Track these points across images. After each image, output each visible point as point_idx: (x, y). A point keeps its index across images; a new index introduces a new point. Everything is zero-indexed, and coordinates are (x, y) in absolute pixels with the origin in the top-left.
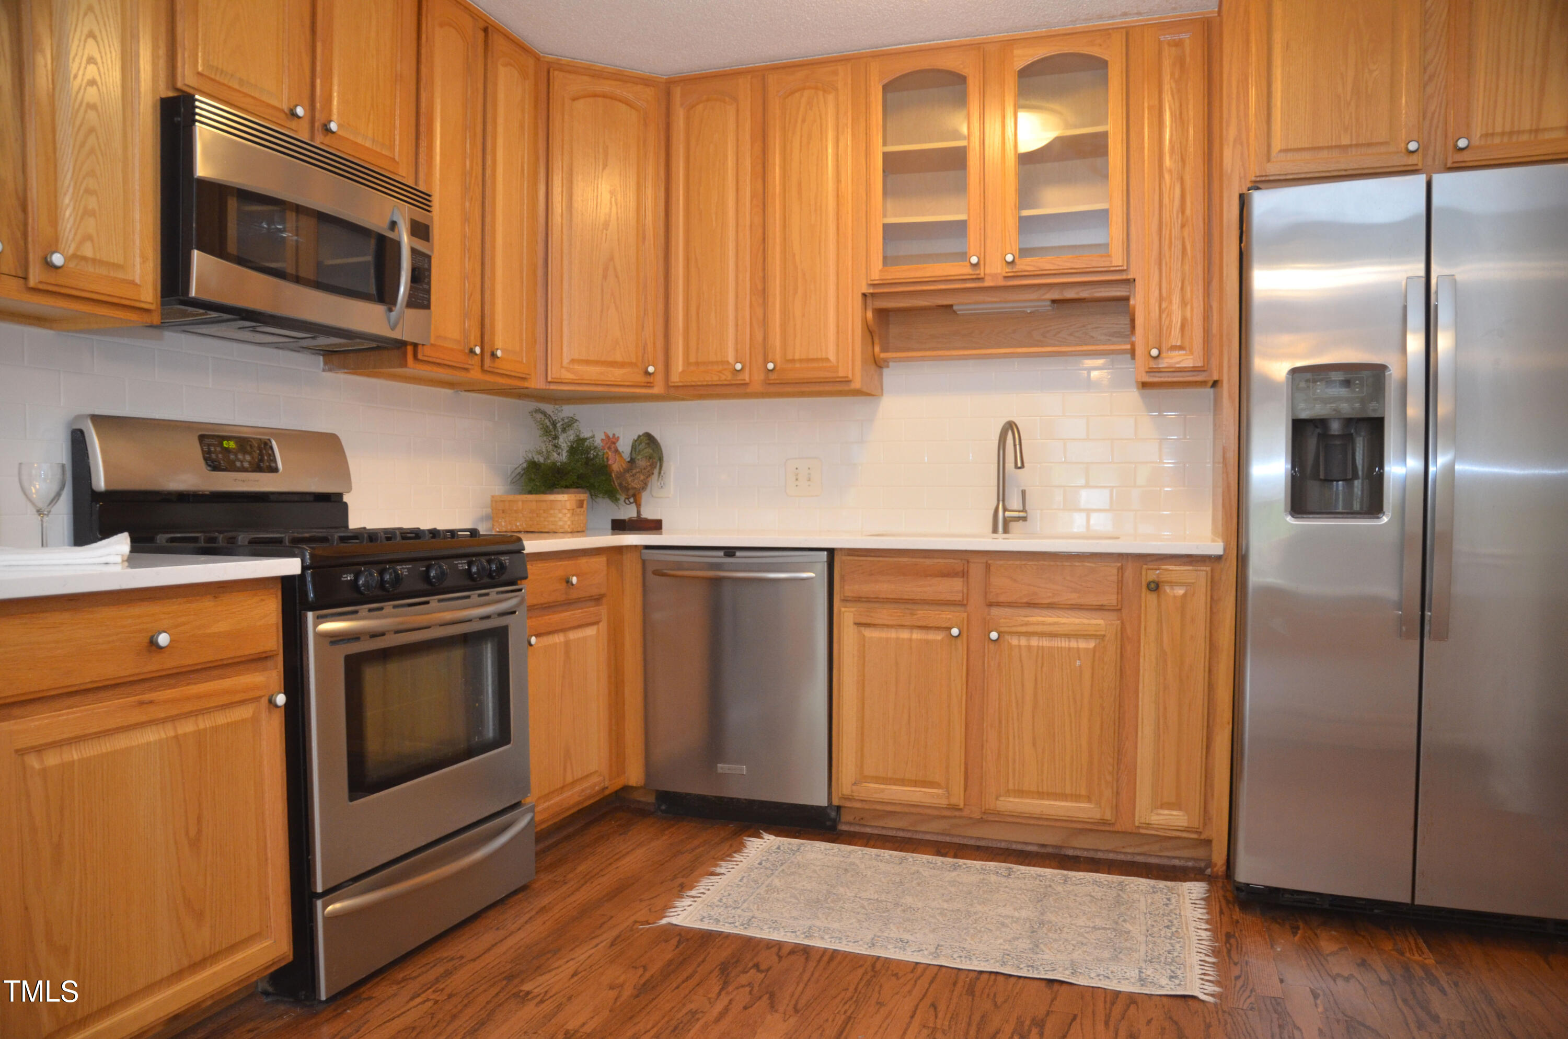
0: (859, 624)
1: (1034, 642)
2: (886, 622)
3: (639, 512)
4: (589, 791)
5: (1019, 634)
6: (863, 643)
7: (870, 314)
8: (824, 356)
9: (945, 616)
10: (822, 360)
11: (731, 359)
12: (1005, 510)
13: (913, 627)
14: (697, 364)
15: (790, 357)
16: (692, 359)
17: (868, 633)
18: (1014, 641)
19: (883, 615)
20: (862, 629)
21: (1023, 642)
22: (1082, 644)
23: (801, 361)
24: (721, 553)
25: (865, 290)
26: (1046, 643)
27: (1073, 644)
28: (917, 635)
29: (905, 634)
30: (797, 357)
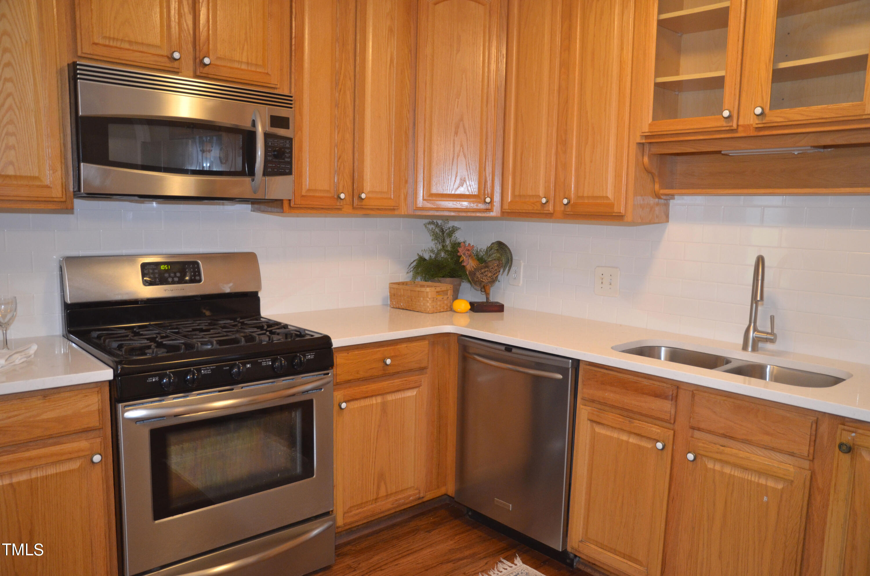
0: (592, 421)
1: (727, 470)
2: (610, 424)
3: (487, 298)
4: (403, 501)
5: (716, 460)
6: (594, 436)
7: (646, 159)
8: (604, 195)
9: (655, 430)
10: (603, 197)
11: (541, 194)
12: (755, 330)
13: (630, 433)
14: (520, 196)
15: (580, 194)
16: (517, 193)
17: (599, 429)
18: (710, 465)
19: (610, 417)
20: (594, 425)
21: (718, 467)
22: (771, 483)
23: (588, 197)
24: (503, 348)
25: (639, 140)
26: (737, 473)
27: (763, 481)
28: (633, 440)
29: (624, 437)
30: (586, 195)
